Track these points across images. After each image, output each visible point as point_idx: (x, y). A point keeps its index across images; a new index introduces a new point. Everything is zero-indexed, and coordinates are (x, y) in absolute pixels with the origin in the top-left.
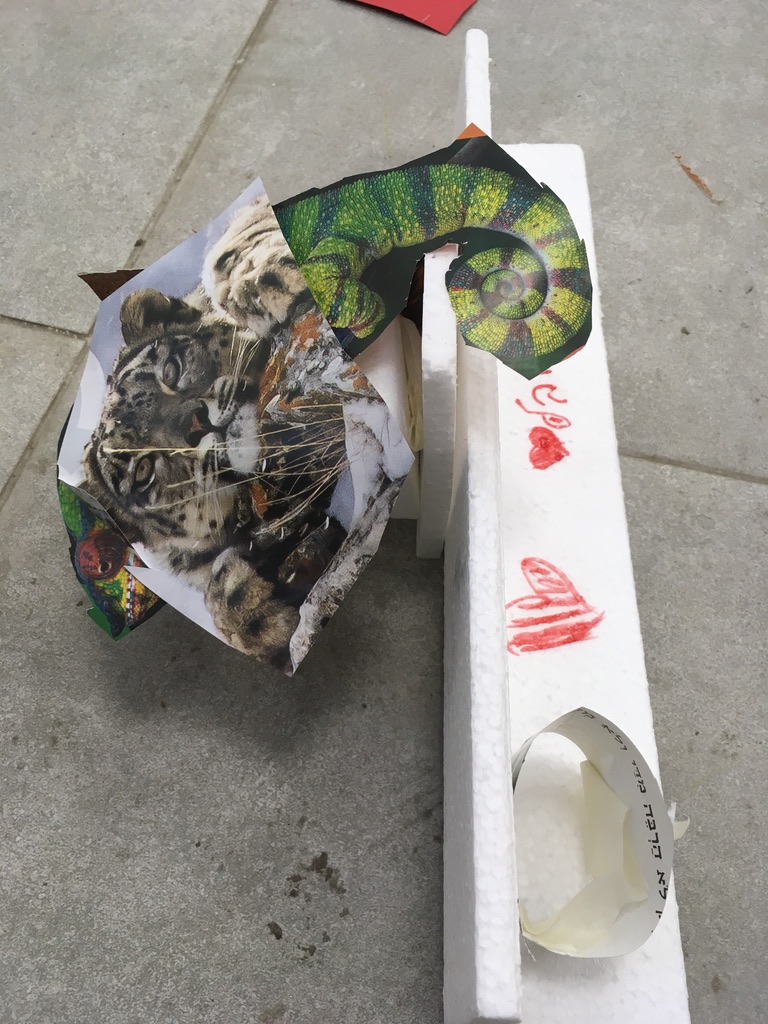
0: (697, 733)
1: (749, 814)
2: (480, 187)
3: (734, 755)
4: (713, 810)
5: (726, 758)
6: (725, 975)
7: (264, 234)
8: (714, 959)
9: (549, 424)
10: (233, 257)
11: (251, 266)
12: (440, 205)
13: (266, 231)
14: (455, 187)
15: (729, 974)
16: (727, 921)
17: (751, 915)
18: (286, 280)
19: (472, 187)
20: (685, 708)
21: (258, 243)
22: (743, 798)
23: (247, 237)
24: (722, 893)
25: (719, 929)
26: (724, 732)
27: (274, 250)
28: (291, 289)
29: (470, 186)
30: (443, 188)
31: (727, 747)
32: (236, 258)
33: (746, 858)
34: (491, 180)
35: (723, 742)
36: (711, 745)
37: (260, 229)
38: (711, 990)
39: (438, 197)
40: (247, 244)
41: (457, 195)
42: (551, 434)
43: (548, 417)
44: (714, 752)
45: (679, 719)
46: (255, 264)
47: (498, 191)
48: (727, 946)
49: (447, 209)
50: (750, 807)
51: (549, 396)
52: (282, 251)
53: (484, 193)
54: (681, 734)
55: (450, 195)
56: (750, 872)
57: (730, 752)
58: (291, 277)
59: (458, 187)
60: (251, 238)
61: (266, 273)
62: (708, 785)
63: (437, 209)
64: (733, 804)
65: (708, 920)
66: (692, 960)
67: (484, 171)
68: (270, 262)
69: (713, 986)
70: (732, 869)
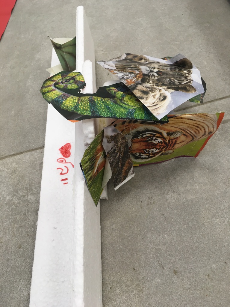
0: (141, 202)
1: (164, 217)
2: (72, 106)
3: (154, 203)
4: (154, 221)
5: (152, 204)
6: (176, 268)
7: (152, 105)
8: (171, 265)
9: (64, 159)
10: (161, 99)
11: (154, 96)
12: (87, 104)
13: (151, 106)
14: (82, 108)
15: (177, 267)
16: (170, 252)
17: (176, 246)
18: (140, 93)
19: (75, 107)
20: (136, 196)
21: (154, 103)
22: (161, 213)
23: (158, 105)
24: (166, 244)
25: (169, 255)
26: (148, 197)
27: (147, 101)
28: (138, 91)
29: (76, 107)
30: (86, 109)
31: (151, 201)
32: (160, 99)
33: (168, 230)
34: (68, 108)
35: (149, 201)
36: (146, 203)
37: (154, 107)
38: (174, 275)
39: (88, 107)
40: (157, 103)
41: (81, 106)
42: (64, 156)
43: (64, 162)
44: (148, 205)
45: (135, 201)
46: (152, 97)
47: (66, 104)
48: (174, 259)
49: (85, 103)
50: (163, 215)
51: (63, 170)
52: (143, 101)
53: (71, 105)
54: (137, 204)
55: (83, 106)
56: (171, 233)
57: (152, 202)
58: (139, 94)
59: (80, 108)
60: (157, 105)
61: (148, 95)
62: (150, 215)
63: (88, 103)
64: (159, 216)
65: (165, 254)
66: (165, 269)
67: (70, 110)
68: (147, 98)
69: (174, 273)
70: (166, 236)
